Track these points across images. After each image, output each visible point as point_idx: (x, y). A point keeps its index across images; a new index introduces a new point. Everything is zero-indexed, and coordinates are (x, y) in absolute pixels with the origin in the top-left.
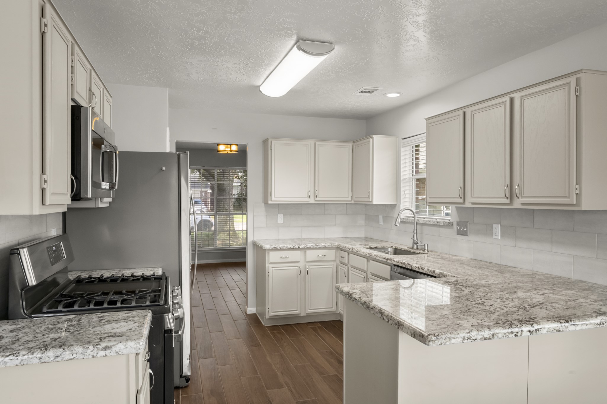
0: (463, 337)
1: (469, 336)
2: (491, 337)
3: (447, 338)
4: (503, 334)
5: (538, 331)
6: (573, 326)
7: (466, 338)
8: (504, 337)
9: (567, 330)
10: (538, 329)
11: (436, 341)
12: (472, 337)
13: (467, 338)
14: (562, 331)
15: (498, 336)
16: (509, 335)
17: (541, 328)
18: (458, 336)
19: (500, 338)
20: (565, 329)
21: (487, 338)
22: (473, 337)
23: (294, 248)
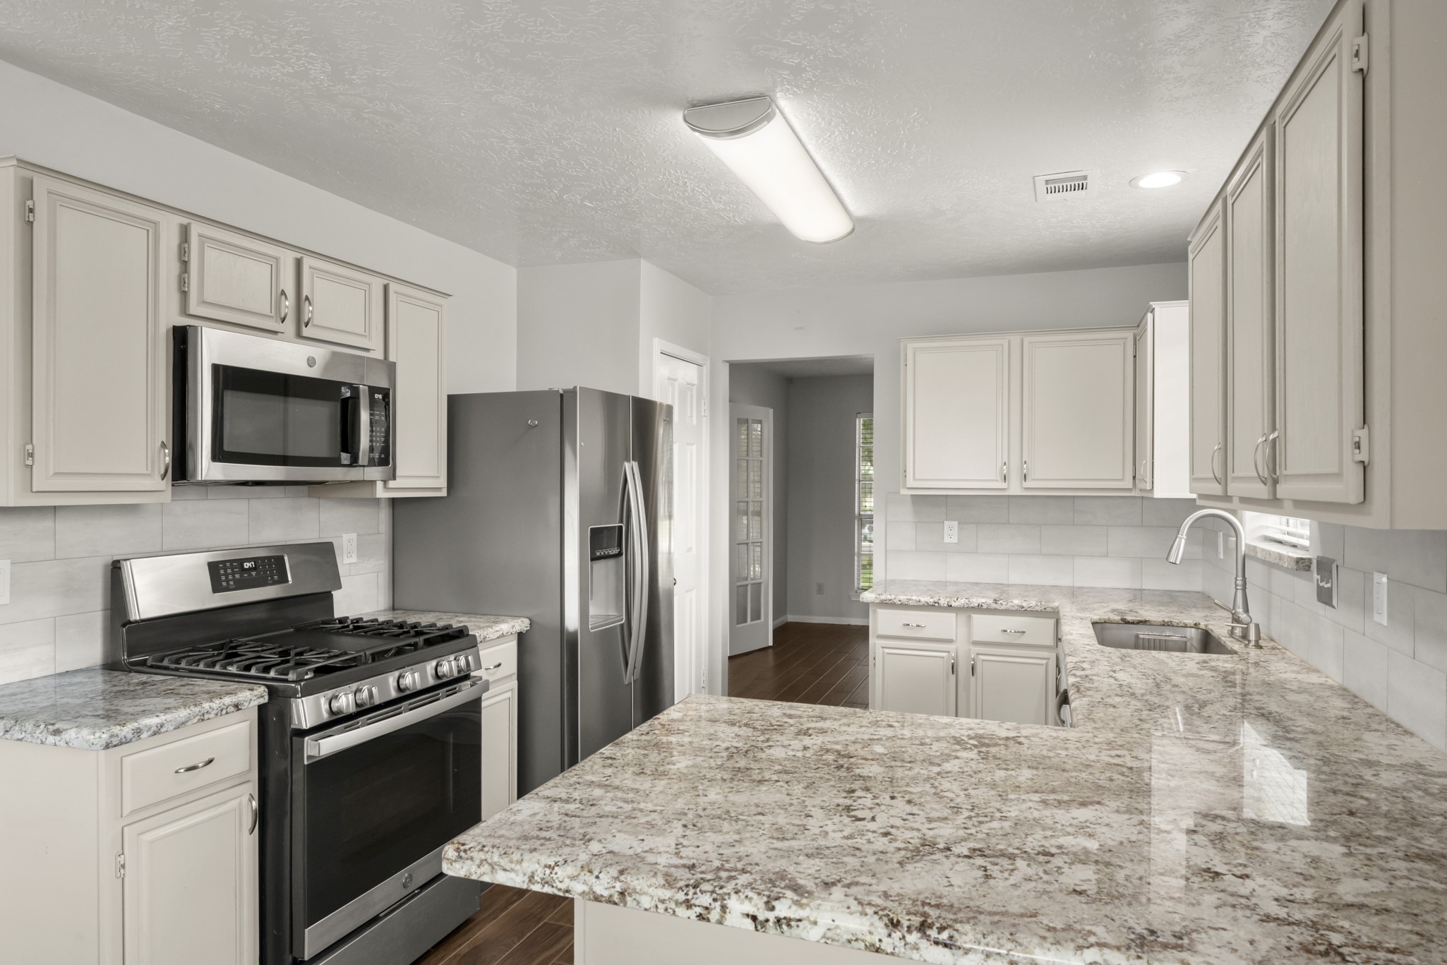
0: (529, 874)
1: (547, 875)
2: (616, 898)
3: (484, 862)
4: (656, 898)
5: (789, 925)
6: (940, 948)
7: (539, 880)
8: (661, 910)
9: (915, 956)
10: (788, 921)
11: (454, 864)
12: (557, 881)
13: (542, 879)
14: (892, 954)
15: (638, 903)
16: (677, 910)
17: (800, 920)
18: (518, 867)
19: (646, 910)
20: (903, 950)
21: (602, 896)
22: (561, 882)
23: (937, 605)
